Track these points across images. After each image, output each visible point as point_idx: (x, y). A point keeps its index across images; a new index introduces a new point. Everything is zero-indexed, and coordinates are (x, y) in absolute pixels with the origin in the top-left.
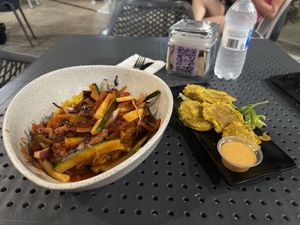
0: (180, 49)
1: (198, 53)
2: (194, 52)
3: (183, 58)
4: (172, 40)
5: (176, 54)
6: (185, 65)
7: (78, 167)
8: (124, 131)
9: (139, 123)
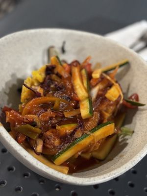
7: (76, 156)
9: (121, 102)
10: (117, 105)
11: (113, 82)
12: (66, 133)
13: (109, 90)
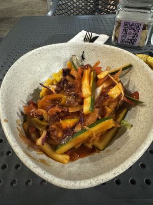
0: (126, 24)
1: (142, 27)
2: (138, 25)
3: (128, 31)
4: (118, 17)
5: (121, 29)
6: (129, 37)
7: (77, 147)
8: (108, 106)
9: (122, 99)
10: (118, 101)
11: (116, 82)
12: (67, 127)
13: (111, 88)
